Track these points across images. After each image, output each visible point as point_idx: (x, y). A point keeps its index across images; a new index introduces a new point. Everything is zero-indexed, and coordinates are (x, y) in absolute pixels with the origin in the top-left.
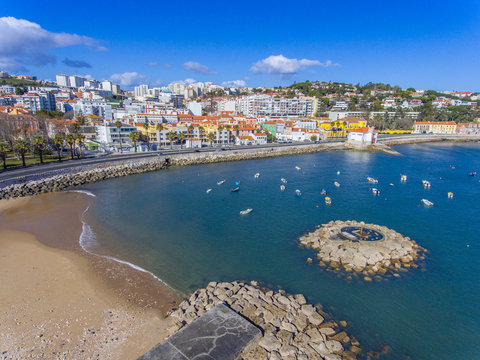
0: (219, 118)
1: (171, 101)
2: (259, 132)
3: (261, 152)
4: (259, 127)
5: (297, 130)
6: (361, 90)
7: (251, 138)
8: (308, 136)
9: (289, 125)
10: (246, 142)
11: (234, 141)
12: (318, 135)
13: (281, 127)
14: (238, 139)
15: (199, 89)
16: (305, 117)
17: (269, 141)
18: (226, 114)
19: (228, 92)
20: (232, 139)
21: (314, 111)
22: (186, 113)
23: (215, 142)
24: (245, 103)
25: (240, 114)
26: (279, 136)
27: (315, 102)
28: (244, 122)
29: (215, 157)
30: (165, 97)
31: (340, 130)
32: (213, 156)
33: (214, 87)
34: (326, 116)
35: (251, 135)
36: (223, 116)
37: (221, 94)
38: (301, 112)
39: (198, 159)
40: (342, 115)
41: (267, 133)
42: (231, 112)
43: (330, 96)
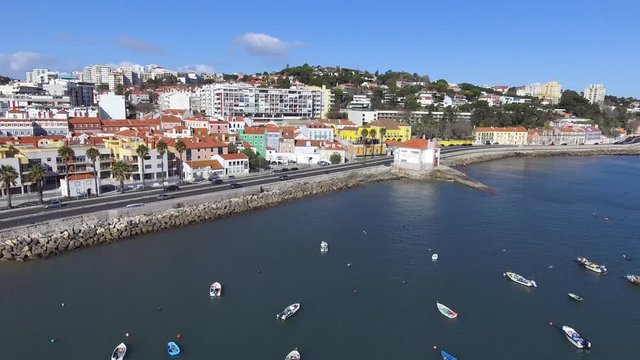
0: (158, 122)
1: (67, 93)
2: (232, 152)
3: (237, 199)
4: (232, 140)
5: (302, 143)
6: (383, 79)
7: (214, 165)
8: (324, 156)
9: (288, 133)
10: (206, 172)
11: (179, 173)
12: (342, 154)
13: (273, 139)
14: (187, 168)
15: (134, 75)
16: (311, 118)
17: (253, 168)
18: (171, 117)
19: (183, 80)
20: (175, 168)
21: (326, 109)
22: (93, 114)
23: (137, 177)
24: (207, 96)
25: (200, 115)
26: (271, 156)
27: (326, 95)
28: (204, 131)
29: (122, 225)
30: (57, 87)
31: (376, 142)
32: (117, 221)
33: (161, 71)
34: (344, 117)
35: (217, 157)
36: (165, 119)
37: (170, 82)
38: (305, 111)
39: (74, 236)
40: (370, 116)
41: (248, 153)
42: (182, 112)
43: (343, 87)
